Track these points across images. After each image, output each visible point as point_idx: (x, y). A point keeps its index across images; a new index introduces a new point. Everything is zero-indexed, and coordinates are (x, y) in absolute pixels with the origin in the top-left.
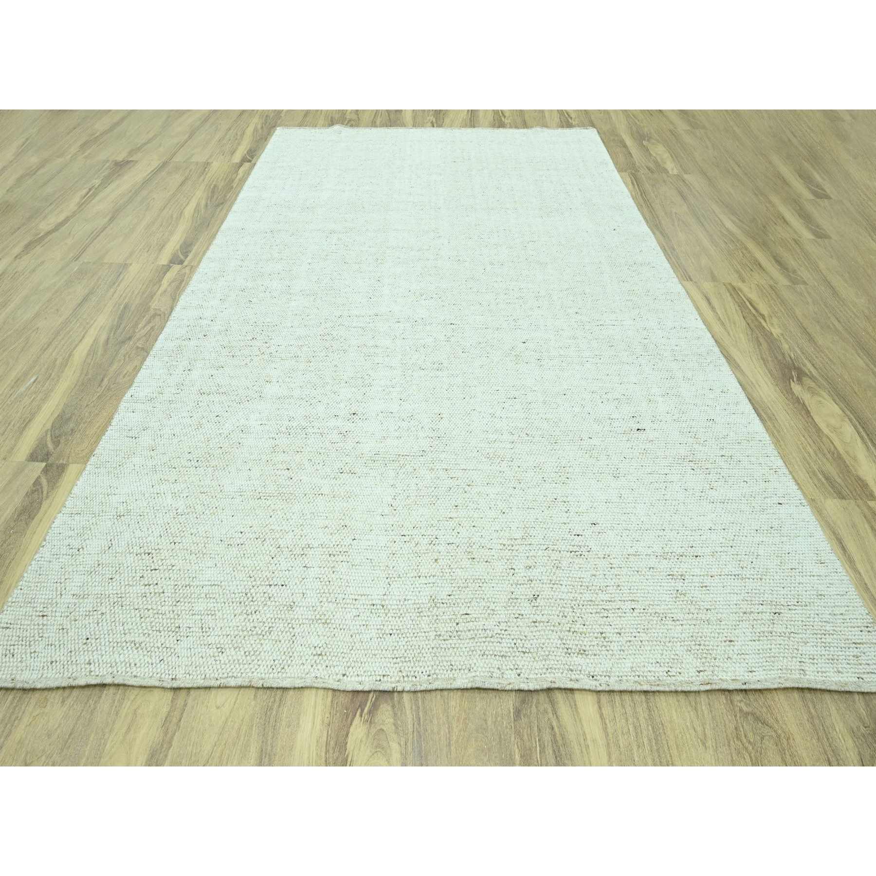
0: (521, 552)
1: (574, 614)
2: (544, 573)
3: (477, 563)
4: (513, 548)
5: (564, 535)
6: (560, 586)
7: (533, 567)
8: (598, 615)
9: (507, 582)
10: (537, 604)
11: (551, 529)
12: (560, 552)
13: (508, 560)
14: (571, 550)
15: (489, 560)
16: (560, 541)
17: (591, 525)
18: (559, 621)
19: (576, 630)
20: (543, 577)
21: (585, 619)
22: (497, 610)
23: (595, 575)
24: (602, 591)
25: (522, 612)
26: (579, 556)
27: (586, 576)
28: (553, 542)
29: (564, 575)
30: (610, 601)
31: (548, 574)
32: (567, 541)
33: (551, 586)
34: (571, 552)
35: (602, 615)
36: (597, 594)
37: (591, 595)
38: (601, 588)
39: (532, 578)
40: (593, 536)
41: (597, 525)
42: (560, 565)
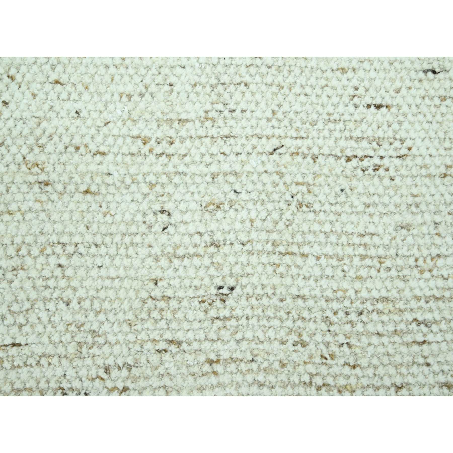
0: (193, 162)
1: (329, 338)
2: (258, 223)
3: (54, 197)
4: (170, 150)
5: (336, 106)
6: (299, 261)
7: (227, 207)
8: (397, 339)
9: (143, 252)
10: (226, 313)
11: (297, 89)
12: (315, 159)
13: (151, 186)
14: (349, 153)
15: (93, 188)
16: (320, 125)
17: (421, 75)
18: (282, 356)
19: (330, 380)
20: (254, 235)
21: (358, 351)
22: (105, 333)
23: (406, 227)
24: (422, 272)
25: (180, 336)
26: (370, 171)
27: (380, 230)
28: (297, 130)
29: (316, 227)
30: (437, 299)
31: (269, 225)
32: (340, 126)
33: (275, 258)
34: (349, 160)
35: (409, 338)
36: (404, 279)
37: (388, 283)
38: (420, 262)
39: (219, 236)
40: (424, 109)
41: (441, 75)
42: (309, 198)
